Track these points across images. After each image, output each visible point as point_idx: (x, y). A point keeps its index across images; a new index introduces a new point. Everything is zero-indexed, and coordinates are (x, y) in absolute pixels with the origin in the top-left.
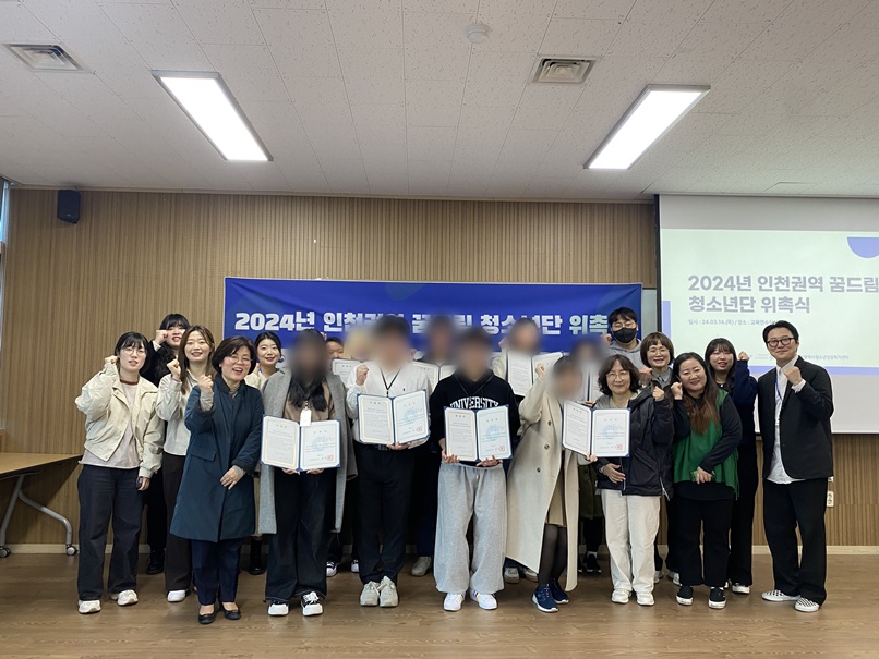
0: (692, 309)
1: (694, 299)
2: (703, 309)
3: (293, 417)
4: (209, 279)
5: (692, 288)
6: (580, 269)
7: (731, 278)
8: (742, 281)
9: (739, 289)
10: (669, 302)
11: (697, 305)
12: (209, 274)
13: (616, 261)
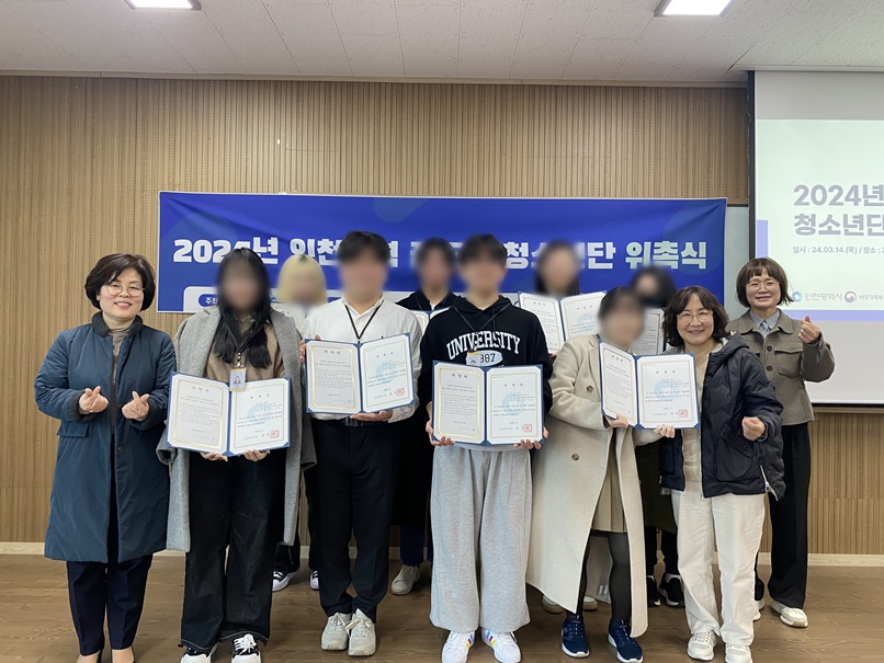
0: (798, 231)
1: (801, 218)
2: (813, 232)
3: (219, 377)
4: (138, 194)
5: (799, 202)
6: (641, 179)
7: (855, 188)
8: (870, 193)
9: (867, 204)
10: (765, 223)
11: (805, 225)
12: (138, 187)
13: (691, 166)
